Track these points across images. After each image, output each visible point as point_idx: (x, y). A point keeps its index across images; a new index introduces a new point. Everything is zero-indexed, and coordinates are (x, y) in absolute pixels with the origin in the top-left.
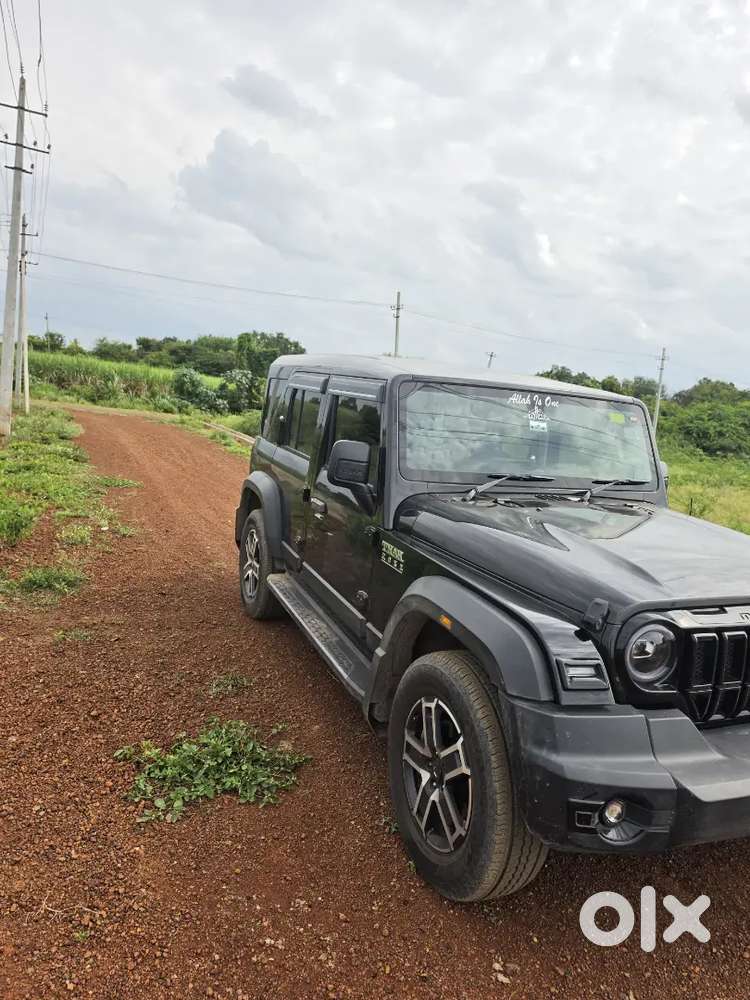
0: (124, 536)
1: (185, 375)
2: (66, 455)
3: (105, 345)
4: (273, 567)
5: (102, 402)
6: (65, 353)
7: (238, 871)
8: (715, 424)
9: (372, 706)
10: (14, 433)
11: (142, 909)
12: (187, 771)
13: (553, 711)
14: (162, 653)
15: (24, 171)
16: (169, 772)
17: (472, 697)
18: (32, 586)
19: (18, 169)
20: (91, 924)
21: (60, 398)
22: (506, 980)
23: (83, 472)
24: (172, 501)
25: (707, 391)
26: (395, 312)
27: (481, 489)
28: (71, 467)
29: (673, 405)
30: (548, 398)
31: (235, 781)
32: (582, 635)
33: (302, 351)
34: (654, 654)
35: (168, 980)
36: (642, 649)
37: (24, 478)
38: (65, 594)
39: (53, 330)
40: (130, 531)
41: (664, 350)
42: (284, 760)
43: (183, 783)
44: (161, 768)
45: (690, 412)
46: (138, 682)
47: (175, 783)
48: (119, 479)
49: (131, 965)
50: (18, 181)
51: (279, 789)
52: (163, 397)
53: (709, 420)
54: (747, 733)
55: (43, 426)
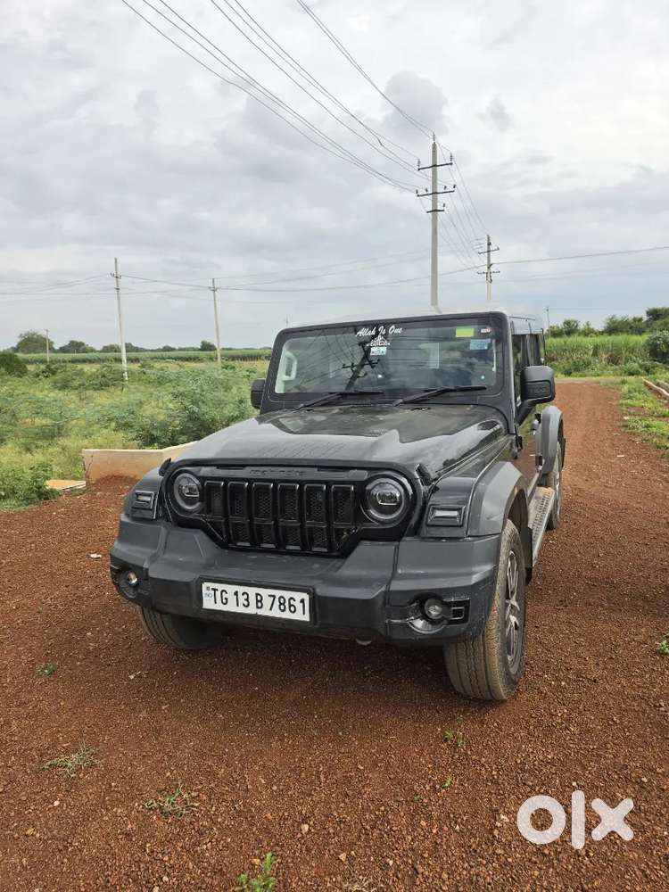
1: (658, 338)
3: (614, 322)
6: (581, 335)
15: (439, 211)
19: (435, 211)
30: (392, 327)
50: (434, 220)
52: (635, 362)
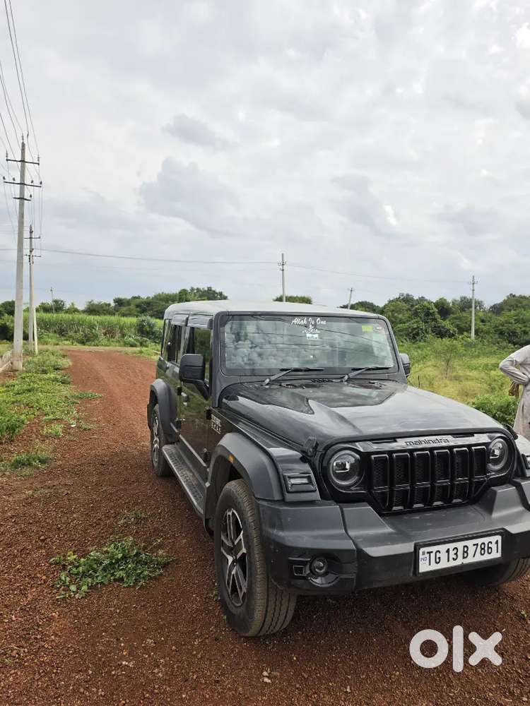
0: (85, 429)
1: (144, 321)
2: (56, 380)
3: (92, 305)
4: (167, 440)
5: (88, 343)
6: (67, 312)
7: (114, 624)
8: (520, 326)
9: (207, 521)
10: (24, 369)
11: (50, 647)
12: (93, 569)
13: (280, 505)
14: (93, 501)
15: (26, 199)
16: (81, 569)
17: (246, 504)
18: (19, 464)
19: (22, 198)
20: (17, 656)
21: (60, 343)
22: (269, 681)
23: (66, 391)
24: (122, 405)
25: (513, 303)
26: (281, 267)
27: (273, 378)
28: (58, 388)
29: (489, 315)
30: (319, 319)
31: (122, 574)
32: (304, 459)
33: (225, 298)
34: (350, 468)
35: (58, 685)
36: (343, 466)
37: (24, 398)
38: (38, 468)
39: (56, 298)
40: (90, 426)
41: (473, 277)
42: (157, 561)
43: (90, 576)
44: (77, 567)
45: (501, 319)
46: (74, 519)
47: (84, 575)
48: (90, 392)
49: (37, 677)
50: (22, 206)
51: (151, 578)
52: (130, 336)
53: (516, 323)
54: (418, 518)
55: (44, 362)
